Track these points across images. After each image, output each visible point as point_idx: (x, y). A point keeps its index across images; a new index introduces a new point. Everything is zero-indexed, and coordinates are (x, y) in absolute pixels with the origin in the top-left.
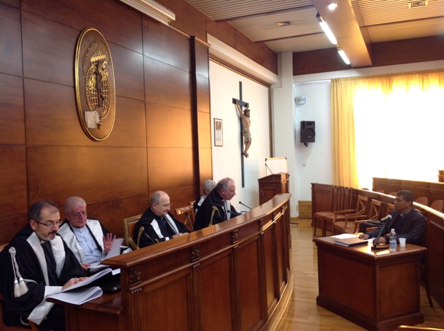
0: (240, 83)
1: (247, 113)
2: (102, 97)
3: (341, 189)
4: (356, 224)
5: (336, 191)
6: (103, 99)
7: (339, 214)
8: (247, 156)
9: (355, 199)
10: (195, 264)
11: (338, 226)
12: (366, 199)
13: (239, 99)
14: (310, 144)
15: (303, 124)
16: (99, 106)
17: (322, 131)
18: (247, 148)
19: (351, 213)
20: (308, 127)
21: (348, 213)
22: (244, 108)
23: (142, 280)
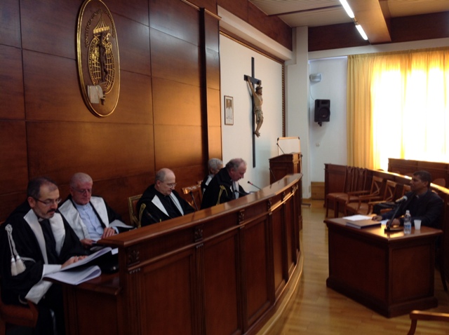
0: (253, 59)
1: (259, 91)
2: (105, 71)
3: (355, 170)
4: (370, 206)
5: (349, 172)
6: (106, 73)
7: (353, 195)
8: (258, 135)
9: (370, 180)
10: (198, 244)
11: (351, 208)
12: (381, 180)
13: (251, 76)
14: (325, 124)
15: (318, 102)
16: (103, 80)
17: (337, 110)
18: (258, 127)
19: (365, 194)
20: (323, 105)
21: (362, 194)
22: (256, 86)
23: (141, 260)
